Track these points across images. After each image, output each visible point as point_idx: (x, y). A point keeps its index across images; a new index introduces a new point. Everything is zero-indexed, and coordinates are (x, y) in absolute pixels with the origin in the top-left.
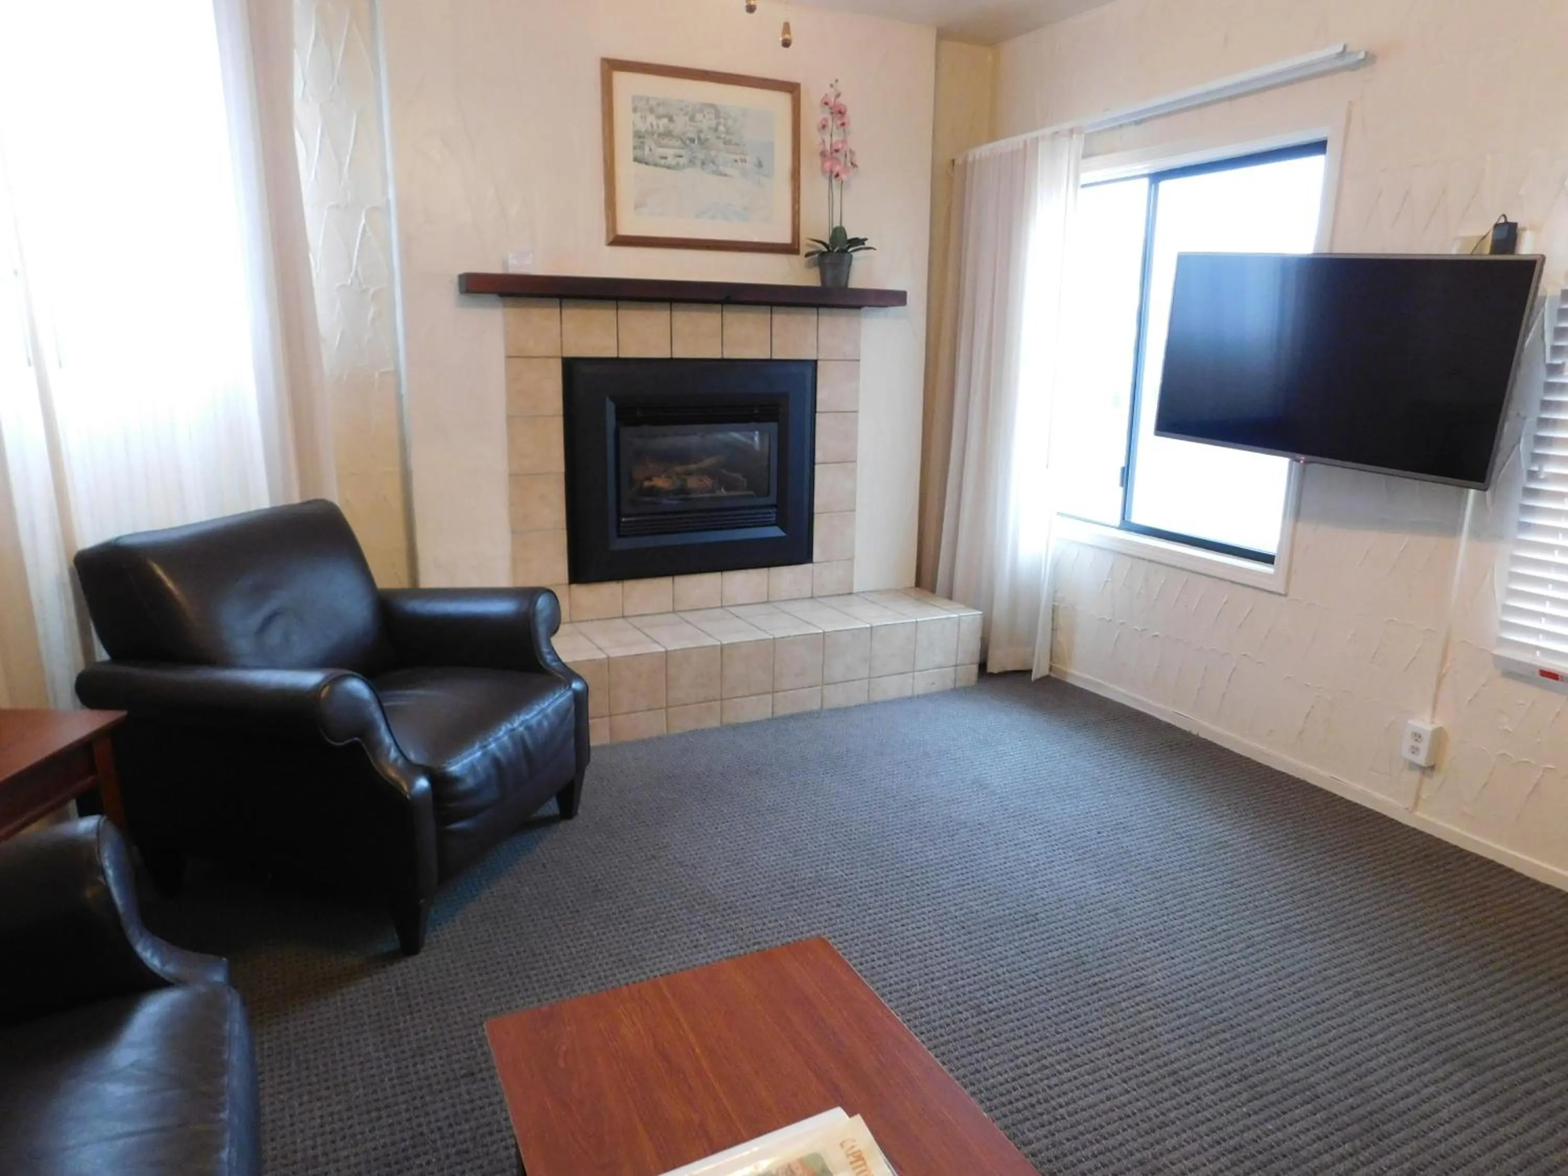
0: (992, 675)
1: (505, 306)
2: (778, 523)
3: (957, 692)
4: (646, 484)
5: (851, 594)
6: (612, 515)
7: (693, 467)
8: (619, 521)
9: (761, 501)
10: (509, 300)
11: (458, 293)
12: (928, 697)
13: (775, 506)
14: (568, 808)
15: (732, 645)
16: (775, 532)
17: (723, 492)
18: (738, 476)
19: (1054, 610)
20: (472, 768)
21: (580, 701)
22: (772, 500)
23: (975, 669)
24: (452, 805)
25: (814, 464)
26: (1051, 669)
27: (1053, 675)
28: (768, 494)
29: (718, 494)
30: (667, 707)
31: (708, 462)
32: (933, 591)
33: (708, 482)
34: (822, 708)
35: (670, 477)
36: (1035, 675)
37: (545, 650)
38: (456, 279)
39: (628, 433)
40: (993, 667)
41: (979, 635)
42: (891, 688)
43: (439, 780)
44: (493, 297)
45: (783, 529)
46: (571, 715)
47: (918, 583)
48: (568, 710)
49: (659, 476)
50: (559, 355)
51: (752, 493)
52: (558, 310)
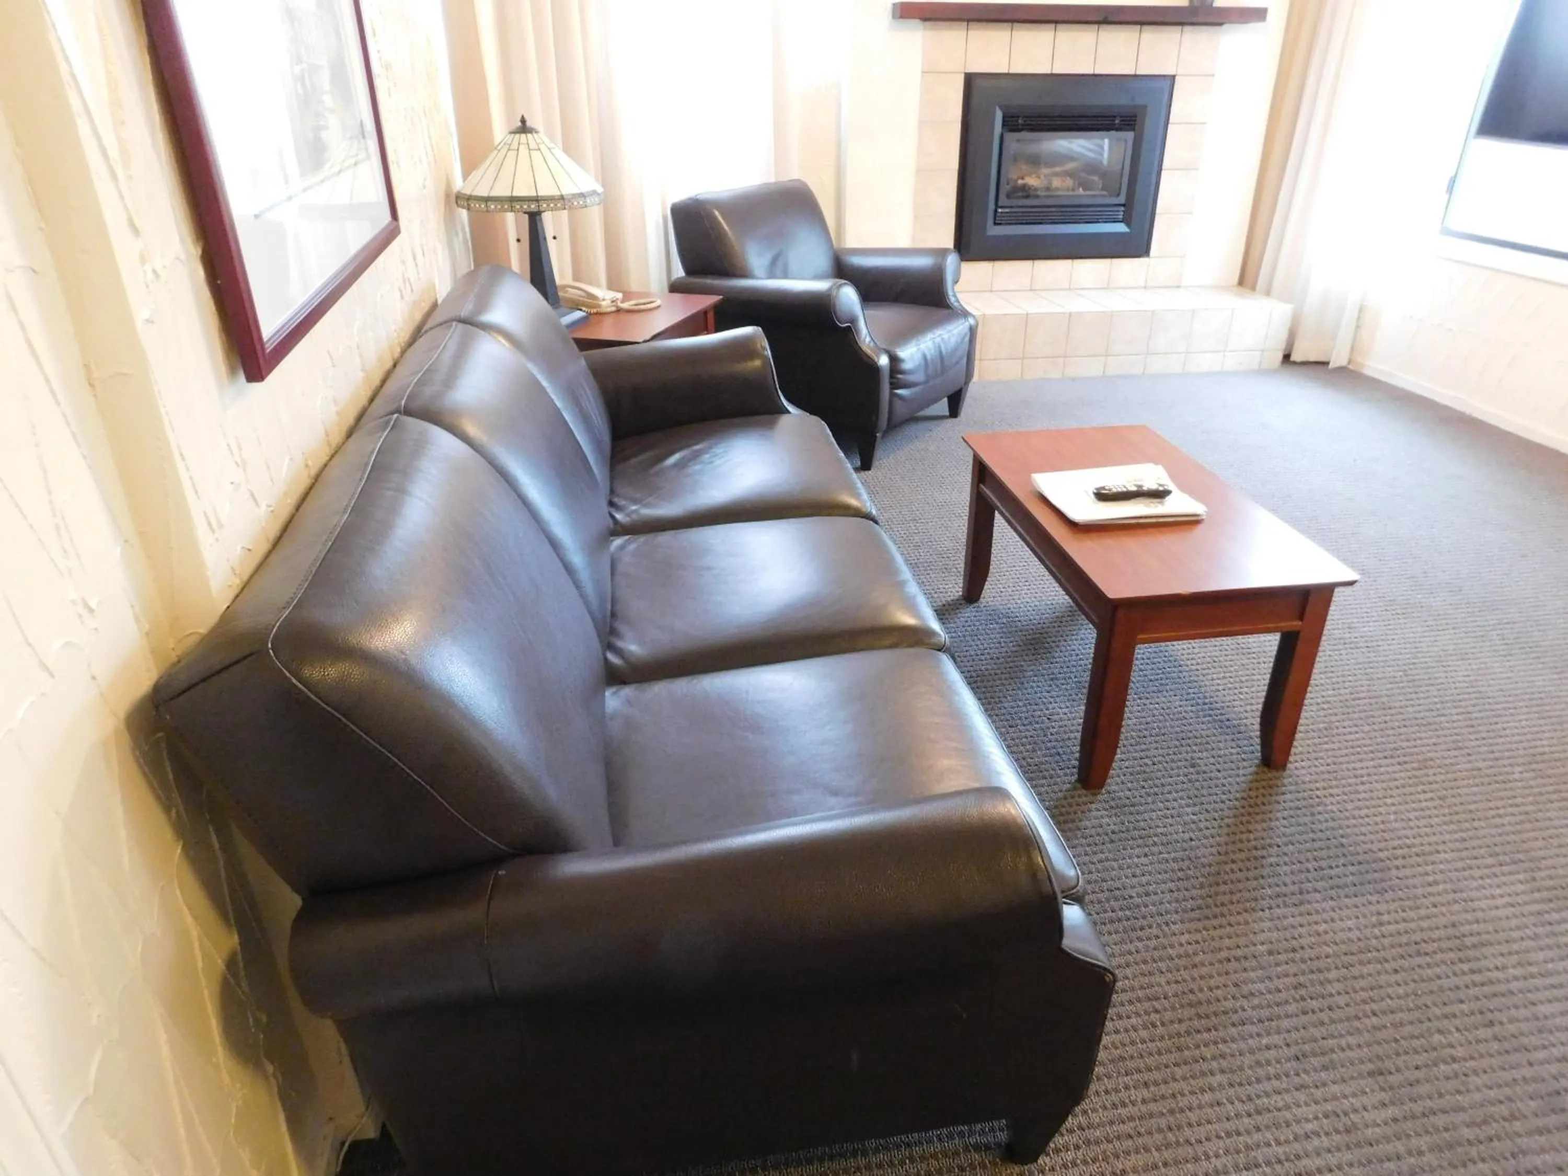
0: (1295, 363)
1: (925, 29)
2: (1126, 220)
3: (1261, 372)
4: (1020, 182)
5: (1179, 287)
6: (992, 206)
7: (1058, 169)
8: (996, 211)
9: (1115, 201)
10: (928, 24)
11: (890, 17)
12: (1235, 373)
13: (1124, 205)
14: (954, 411)
15: (1079, 314)
16: (1121, 228)
17: (1081, 191)
18: (1096, 178)
19: (1361, 310)
20: (912, 355)
21: (973, 331)
22: (1122, 199)
23: (1280, 356)
24: (900, 376)
25: (1161, 170)
26: (1350, 362)
27: (1350, 367)
28: (1118, 195)
29: (1076, 193)
30: (1023, 358)
31: (1071, 166)
32: (1253, 288)
33: (1069, 182)
34: (1144, 373)
35: (1039, 177)
36: (1331, 366)
37: (950, 293)
38: (890, 7)
39: (1011, 137)
40: (1296, 357)
41: (1288, 325)
42: (1205, 363)
43: (894, 359)
44: (917, 21)
45: (1128, 225)
46: (967, 339)
47: (1241, 282)
48: (966, 334)
49: (1030, 175)
50: (963, 70)
51: (1105, 193)
52: (965, 32)
